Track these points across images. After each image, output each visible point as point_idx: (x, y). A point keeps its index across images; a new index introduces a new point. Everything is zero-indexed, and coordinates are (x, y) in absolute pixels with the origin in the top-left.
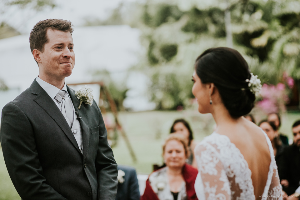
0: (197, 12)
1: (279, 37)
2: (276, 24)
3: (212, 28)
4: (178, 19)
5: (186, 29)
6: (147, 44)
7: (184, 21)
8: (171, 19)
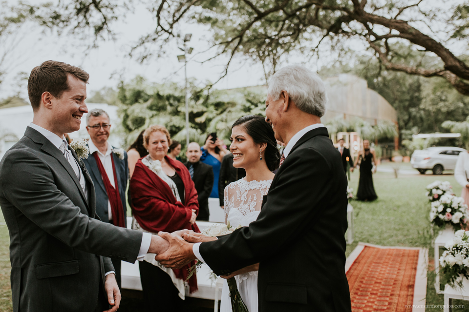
0: (159, 96)
1: (214, 118)
2: (212, 108)
3: (169, 109)
4: (146, 101)
5: (150, 108)
6: (122, 115)
7: (149, 103)
8: (141, 101)
